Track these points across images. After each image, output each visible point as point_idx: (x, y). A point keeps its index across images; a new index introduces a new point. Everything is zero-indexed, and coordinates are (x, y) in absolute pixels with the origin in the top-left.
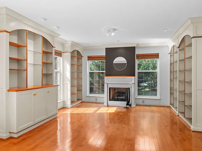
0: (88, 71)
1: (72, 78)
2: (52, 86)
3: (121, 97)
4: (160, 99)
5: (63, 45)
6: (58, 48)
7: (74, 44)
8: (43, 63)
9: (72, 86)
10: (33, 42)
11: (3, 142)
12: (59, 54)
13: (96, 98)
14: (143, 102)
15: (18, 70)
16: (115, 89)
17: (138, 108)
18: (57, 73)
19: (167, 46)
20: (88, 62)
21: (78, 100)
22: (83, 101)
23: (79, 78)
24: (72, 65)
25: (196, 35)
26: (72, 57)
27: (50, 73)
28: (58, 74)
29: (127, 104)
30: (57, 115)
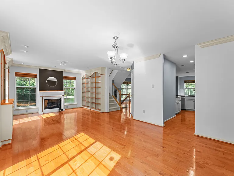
4: (77, 104)
13: (27, 110)
14: (67, 107)
16: (49, 100)
17: (66, 111)
19: (80, 74)
29: (60, 110)
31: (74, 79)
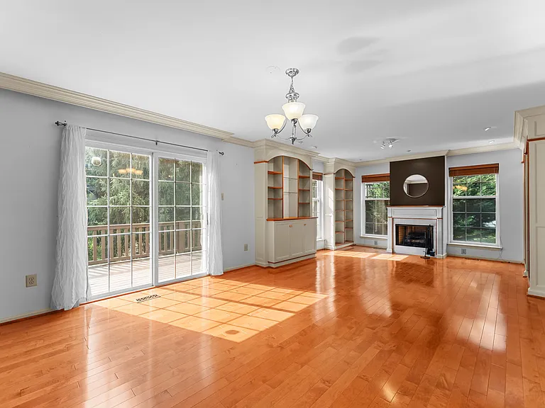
0: (363, 199)
1: (337, 209)
2: (309, 217)
3: (418, 241)
4: (502, 249)
5: (324, 164)
6: (316, 169)
7: (339, 161)
8: (299, 190)
9: (337, 220)
10: (288, 166)
11: (262, 270)
12: (319, 177)
13: (376, 241)
14: (464, 252)
15: (274, 199)
16: (405, 227)
18: (316, 202)
20: (362, 184)
21: (347, 241)
22: (355, 243)
23: (349, 210)
24: (337, 191)
25: (535, 135)
26: (337, 179)
27: (307, 202)
28: (318, 204)
29: (428, 253)
30: (316, 255)
31: (494, 168)
